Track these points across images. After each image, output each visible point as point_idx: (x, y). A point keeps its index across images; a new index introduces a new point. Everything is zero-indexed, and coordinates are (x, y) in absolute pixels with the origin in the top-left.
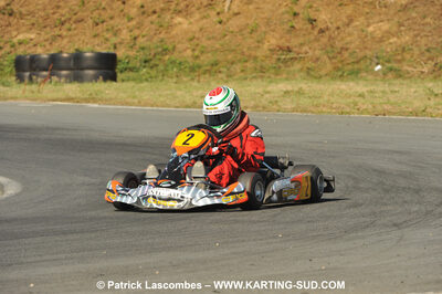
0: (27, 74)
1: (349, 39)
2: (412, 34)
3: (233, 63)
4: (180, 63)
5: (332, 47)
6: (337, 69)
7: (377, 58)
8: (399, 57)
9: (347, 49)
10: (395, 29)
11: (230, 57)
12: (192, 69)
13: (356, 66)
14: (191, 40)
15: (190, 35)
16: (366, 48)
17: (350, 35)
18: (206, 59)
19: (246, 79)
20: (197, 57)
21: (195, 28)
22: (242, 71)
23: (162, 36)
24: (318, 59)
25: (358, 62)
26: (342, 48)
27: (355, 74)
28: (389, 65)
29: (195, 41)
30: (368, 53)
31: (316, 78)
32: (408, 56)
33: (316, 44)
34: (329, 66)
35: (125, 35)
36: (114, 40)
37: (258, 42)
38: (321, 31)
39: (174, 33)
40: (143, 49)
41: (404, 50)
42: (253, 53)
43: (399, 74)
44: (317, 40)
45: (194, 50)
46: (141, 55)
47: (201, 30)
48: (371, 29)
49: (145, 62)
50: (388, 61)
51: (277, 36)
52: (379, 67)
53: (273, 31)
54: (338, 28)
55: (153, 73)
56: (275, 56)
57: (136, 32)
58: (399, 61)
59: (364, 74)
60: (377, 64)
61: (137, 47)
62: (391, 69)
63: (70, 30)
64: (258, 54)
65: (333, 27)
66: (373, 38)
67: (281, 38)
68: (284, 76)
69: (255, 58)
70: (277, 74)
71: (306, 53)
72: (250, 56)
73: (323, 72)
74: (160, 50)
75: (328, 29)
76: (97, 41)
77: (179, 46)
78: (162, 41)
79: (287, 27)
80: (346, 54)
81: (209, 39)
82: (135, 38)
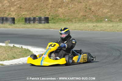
0: (28, 22)
1: (99, 13)
2: (113, 12)
3: (73, 19)
4: (61, 19)
5: (95, 15)
6: (97, 20)
7: (106, 17)
8: (111, 17)
9: (99, 16)
10: (109, 11)
11: (72, 17)
12: (64, 20)
13: (101, 19)
14: (63, 14)
15: (62, 13)
16: (103, 15)
17: (99, 12)
18: (66, 18)
19: (76, 22)
20: (64, 18)
21: (63, 11)
22: (75, 21)
23: (56, 13)
24: (92, 18)
25: (101, 18)
26: (98, 16)
27: (101, 21)
28: (109, 19)
29: (64, 14)
30: (104, 16)
31: (92, 22)
32: (113, 17)
33: (92, 15)
34: (95, 20)
35: (47, 13)
36: (45, 14)
37: (78, 14)
38: (93, 12)
39: (59, 12)
40: (52, 16)
41: (112, 16)
42: (77, 17)
43: (111, 21)
44: (92, 14)
45: (63, 16)
46: (52, 17)
47: (65, 11)
48: (104, 11)
49: (53, 19)
50: (109, 18)
51: (82, 13)
52: (106, 20)
53: (82, 11)
54: (96, 11)
55: (55, 21)
56: (82, 17)
57: (50, 12)
58: (111, 18)
59: (103, 21)
60: (106, 19)
61: (51, 15)
62: (109, 20)
63: (35, 11)
64: (79, 17)
65: (95, 11)
66: (105, 13)
67: (84, 13)
68: (85, 22)
69: (78, 18)
70: (83, 21)
71: (89, 16)
72: (76, 17)
73: (94, 21)
74: (56, 16)
75: (94, 11)
76: (41, 14)
77: (60, 15)
78: (56, 14)
79: (84, 11)
80: (99, 17)
81: (67, 13)
82: (50, 13)
